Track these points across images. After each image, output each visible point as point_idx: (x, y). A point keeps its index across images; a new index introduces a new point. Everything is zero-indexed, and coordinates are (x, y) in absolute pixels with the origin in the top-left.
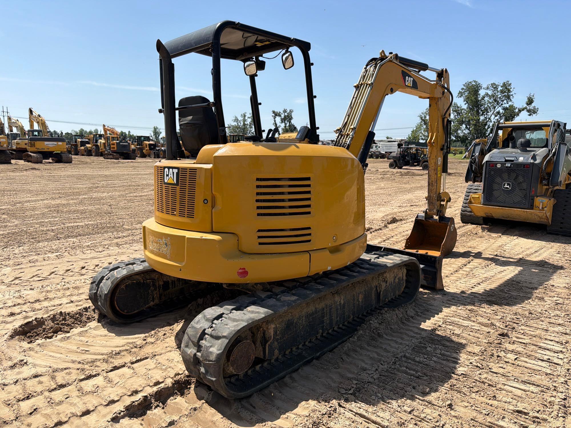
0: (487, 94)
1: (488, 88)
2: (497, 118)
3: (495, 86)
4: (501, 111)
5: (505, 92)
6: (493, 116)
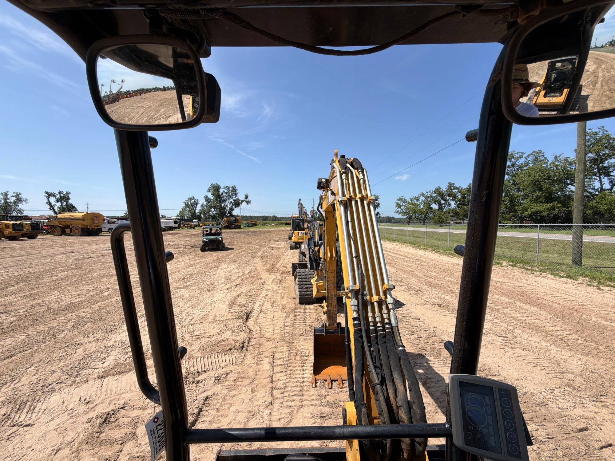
0: (224, 192)
1: (224, 188)
2: (231, 205)
3: (228, 188)
4: (233, 201)
5: (233, 191)
6: (229, 204)
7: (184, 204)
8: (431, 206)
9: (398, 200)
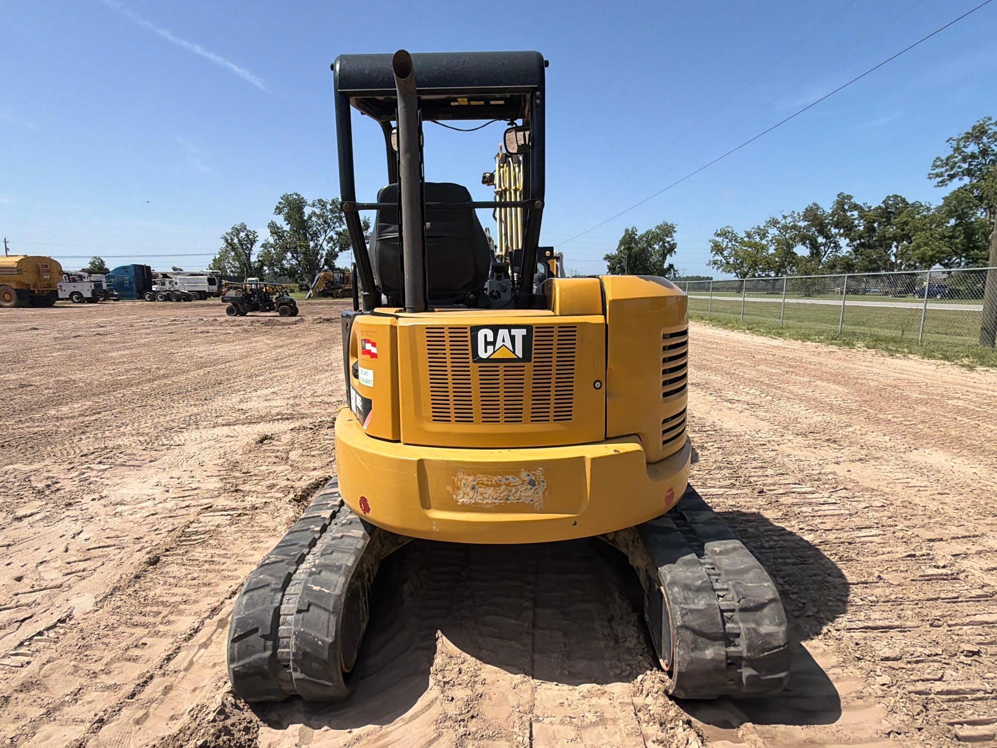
0: (314, 213)
1: (314, 205)
2: (330, 245)
3: (322, 203)
4: (335, 237)
5: (336, 212)
6: (325, 243)
7: (223, 241)
8: (795, 250)
9: (718, 235)
